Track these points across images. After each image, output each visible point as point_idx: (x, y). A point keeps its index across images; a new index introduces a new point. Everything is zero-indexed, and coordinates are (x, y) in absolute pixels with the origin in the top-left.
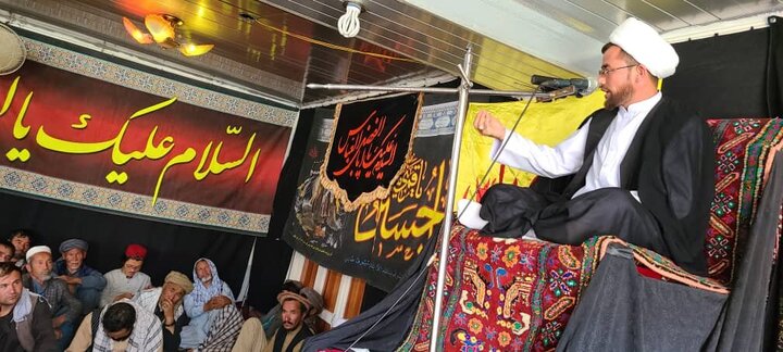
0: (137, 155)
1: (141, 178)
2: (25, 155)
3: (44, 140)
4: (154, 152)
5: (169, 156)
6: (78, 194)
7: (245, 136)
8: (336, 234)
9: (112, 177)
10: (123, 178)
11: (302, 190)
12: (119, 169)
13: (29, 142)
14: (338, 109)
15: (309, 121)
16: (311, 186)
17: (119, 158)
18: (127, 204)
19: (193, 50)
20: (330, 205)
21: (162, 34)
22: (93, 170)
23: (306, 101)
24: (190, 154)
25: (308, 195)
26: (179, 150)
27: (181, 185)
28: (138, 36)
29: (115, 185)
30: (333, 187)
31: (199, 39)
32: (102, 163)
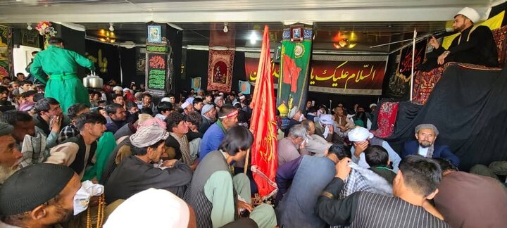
0: (339, 78)
1: (341, 84)
2: (314, 83)
3: (317, 78)
4: (343, 76)
5: (348, 77)
6: (326, 90)
7: (370, 67)
8: (403, 90)
9: (334, 85)
10: (336, 85)
11: (391, 79)
12: (335, 82)
13: (314, 80)
14: (401, 51)
15: (392, 58)
16: (394, 77)
17: (335, 80)
18: (338, 91)
19: (351, 46)
20: (401, 82)
21: (343, 45)
22: (328, 84)
23: (391, 51)
24: (353, 75)
25: (393, 80)
26: (350, 75)
27: (352, 84)
28: (338, 47)
29: (335, 87)
30: (401, 76)
31: (352, 42)
32: (331, 82)
